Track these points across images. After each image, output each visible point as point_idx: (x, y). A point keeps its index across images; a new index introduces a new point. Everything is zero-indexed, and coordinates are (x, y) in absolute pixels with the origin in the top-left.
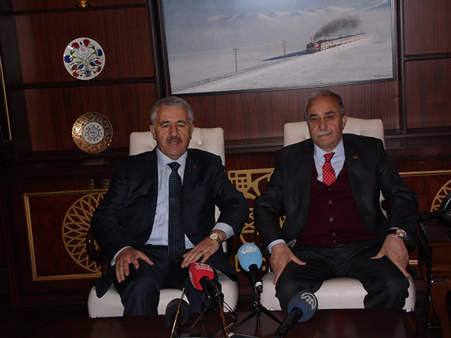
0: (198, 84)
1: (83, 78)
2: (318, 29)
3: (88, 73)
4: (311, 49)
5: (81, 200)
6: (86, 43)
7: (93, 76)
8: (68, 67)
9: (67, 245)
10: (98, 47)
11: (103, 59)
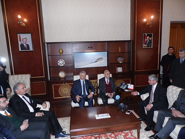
0: (79, 67)
1: (61, 66)
2: (97, 59)
3: (62, 65)
4: (96, 62)
5: (62, 86)
6: (62, 60)
7: (63, 65)
8: (59, 64)
9: (59, 93)
10: (64, 61)
11: (64, 63)
